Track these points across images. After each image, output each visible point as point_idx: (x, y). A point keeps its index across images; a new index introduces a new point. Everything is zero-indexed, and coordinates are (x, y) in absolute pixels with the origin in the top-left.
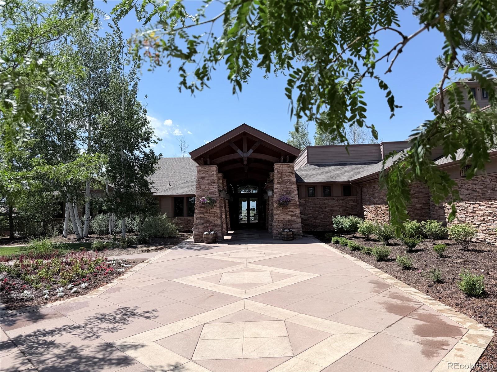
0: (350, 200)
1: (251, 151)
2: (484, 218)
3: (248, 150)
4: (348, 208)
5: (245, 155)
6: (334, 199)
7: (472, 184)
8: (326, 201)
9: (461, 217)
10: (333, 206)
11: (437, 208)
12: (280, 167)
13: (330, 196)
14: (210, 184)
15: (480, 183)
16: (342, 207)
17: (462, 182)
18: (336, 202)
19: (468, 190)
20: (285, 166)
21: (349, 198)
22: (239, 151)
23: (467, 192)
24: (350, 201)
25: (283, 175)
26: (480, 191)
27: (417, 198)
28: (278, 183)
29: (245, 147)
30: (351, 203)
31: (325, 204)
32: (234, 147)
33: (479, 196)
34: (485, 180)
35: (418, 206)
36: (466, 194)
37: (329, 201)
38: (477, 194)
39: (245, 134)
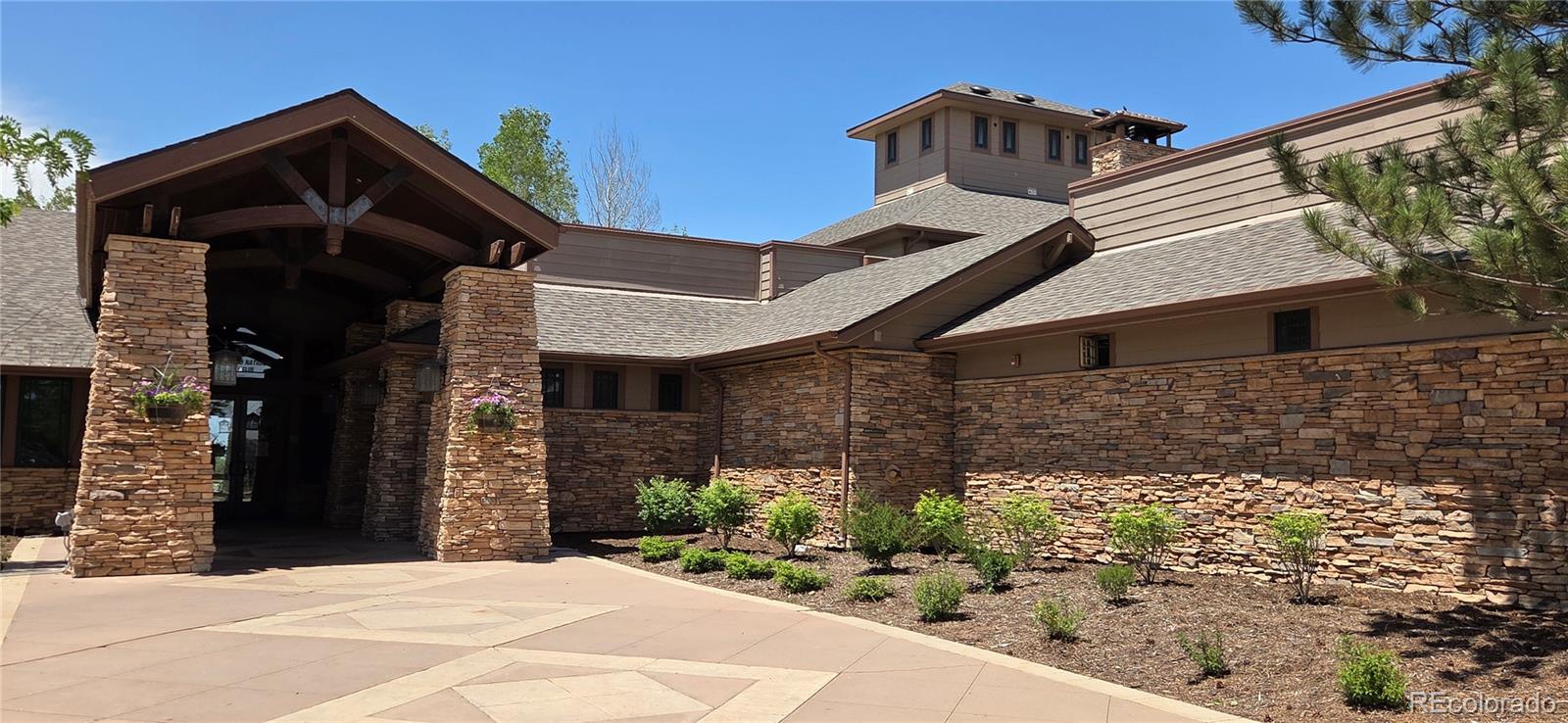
0: (678, 425)
1: (363, 205)
2: (1144, 492)
3: (350, 200)
4: (669, 451)
5: (336, 215)
6: (626, 419)
7: (1108, 392)
8: (601, 425)
9: (1066, 490)
10: (624, 442)
11: (982, 460)
12: (480, 281)
13: (615, 407)
14: (172, 321)
15: (1134, 389)
16: (650, 449)
17: (1075, 385)
18: (634, 431)
19: (1093, 409)
20: (502, 279)
21: (676, 416)
22: (313, 199)
23: (1090, 416)
24: (679, 428)
25: (491, 313)
26: (1134, 414)
27: (922, 428)
28: (469, 343)
29: (338, 185)
30: (680, 436)
31: (597, 435)
32: (292, 178)
33: (1130, 427)
34: (1153, 382)
35: (925, 451)
36: (1083, 422)
37: (612, 425)
38: (1124, 422)
39: (343, 130)
